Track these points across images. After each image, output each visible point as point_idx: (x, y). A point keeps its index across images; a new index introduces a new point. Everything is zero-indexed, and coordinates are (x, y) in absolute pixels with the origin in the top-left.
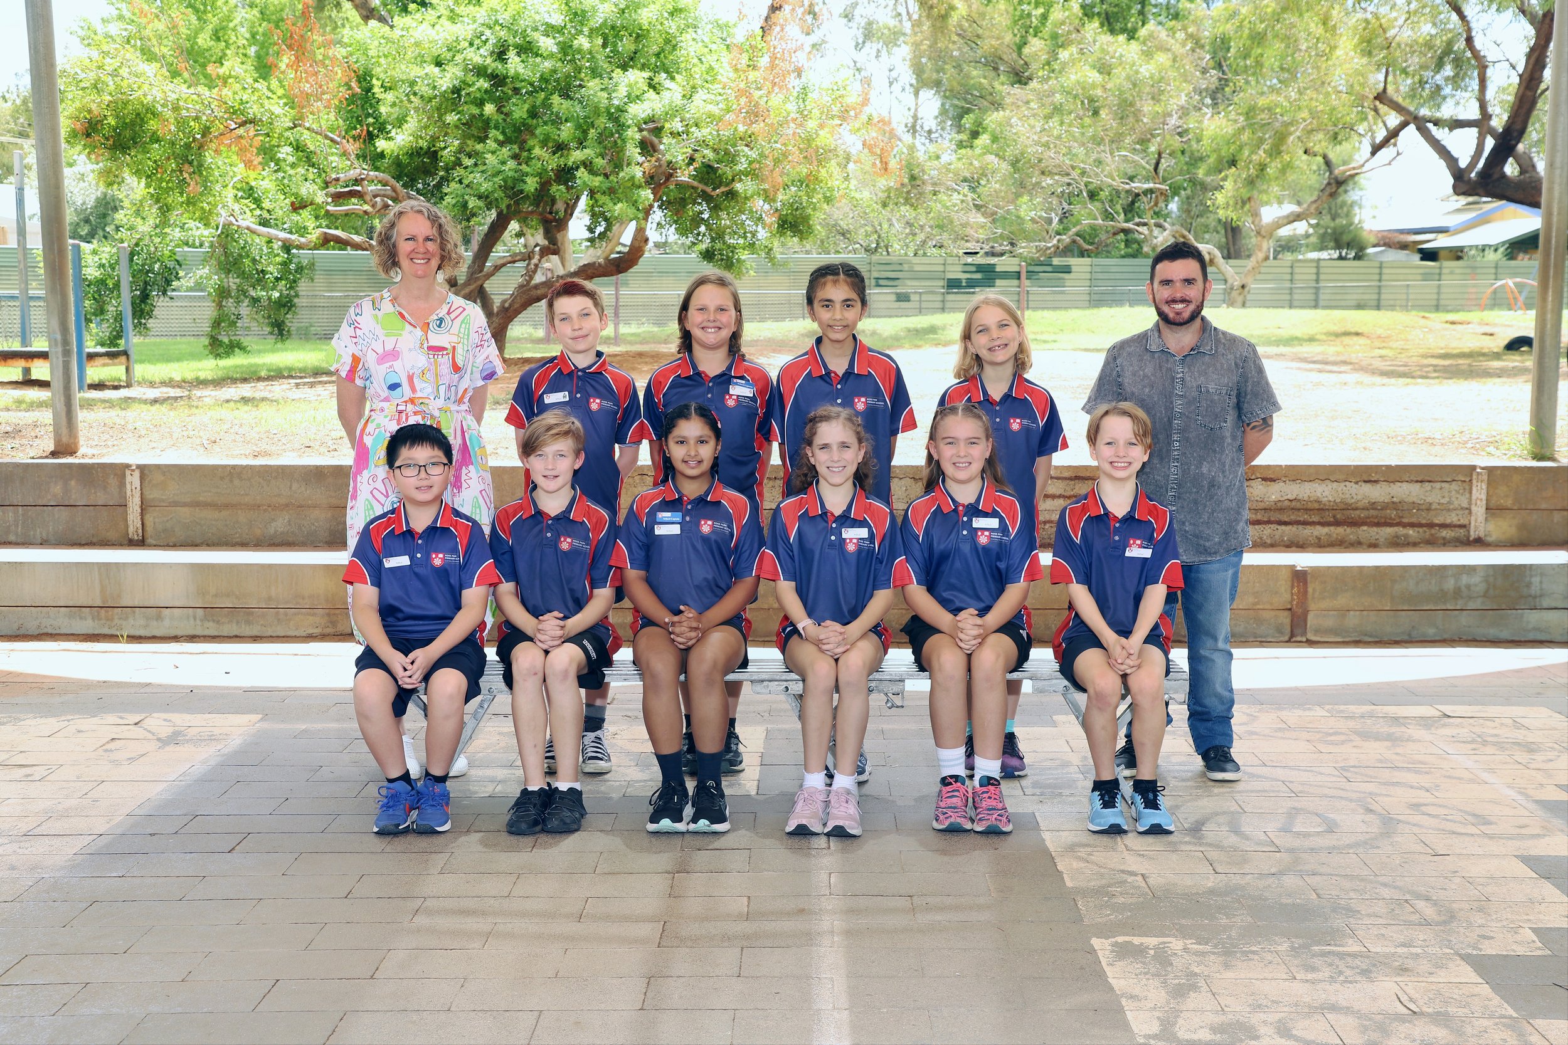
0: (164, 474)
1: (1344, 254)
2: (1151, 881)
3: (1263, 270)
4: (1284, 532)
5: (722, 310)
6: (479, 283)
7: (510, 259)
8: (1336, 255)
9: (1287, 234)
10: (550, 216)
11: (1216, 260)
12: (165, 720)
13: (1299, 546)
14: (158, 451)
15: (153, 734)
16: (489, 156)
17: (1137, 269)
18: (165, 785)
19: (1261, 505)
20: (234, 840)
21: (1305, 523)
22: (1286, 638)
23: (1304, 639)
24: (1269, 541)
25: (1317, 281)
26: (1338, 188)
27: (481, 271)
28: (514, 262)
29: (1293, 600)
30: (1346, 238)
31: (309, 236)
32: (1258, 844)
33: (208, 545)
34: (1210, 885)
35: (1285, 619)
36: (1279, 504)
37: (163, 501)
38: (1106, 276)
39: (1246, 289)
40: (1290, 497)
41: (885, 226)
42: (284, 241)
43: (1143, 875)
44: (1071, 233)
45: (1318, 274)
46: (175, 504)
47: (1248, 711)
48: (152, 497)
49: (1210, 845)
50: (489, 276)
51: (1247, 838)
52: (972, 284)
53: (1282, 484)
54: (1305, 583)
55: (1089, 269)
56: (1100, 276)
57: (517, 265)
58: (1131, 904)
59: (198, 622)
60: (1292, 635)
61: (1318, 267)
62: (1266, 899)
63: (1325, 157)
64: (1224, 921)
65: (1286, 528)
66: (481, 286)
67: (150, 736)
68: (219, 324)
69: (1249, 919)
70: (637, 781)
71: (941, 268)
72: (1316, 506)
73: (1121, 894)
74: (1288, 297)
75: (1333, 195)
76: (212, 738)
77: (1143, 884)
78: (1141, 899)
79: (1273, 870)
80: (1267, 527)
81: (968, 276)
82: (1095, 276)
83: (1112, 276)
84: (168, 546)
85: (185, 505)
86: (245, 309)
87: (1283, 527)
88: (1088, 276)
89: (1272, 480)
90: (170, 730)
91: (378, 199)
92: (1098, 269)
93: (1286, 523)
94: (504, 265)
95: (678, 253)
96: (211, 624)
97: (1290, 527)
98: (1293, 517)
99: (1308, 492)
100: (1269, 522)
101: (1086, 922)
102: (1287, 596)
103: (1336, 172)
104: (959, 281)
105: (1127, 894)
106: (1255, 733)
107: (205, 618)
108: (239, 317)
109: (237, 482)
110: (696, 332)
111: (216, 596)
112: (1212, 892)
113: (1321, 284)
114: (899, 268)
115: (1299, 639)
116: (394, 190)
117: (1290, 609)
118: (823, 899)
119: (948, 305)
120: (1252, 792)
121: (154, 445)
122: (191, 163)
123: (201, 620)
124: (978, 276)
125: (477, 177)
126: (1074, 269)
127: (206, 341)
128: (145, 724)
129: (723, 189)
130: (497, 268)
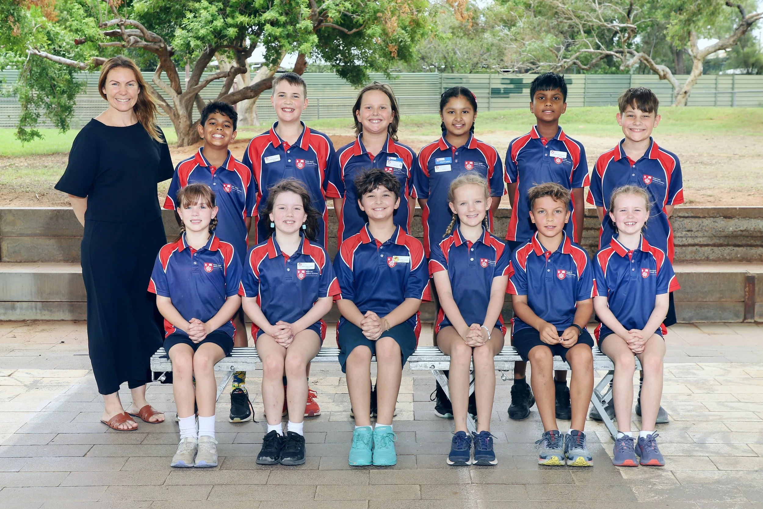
0: (14, 215)
1: (750, 71)
2: (677, 475)
3: (698, 82)
4: (738, 251)
5: (383, 108)
6: (196, 91)
7: (216, 76)
8: (745, 72)
9: (712, 58)
10: (240, 48)
11: (667, 76)
12: (27, 373)
13: (748, 260)
14: (8, 201)
15: (21, 382)
16: (202, 11)
17: (616, 81)
18: (35, 414)
19: (723, 234)
20: (85, 449)
21: (751, 246)
22: (741, 320)
23: (753, 321)
24: (728, 258)
25: (733, 88)
26: (748, 27)
27: (197, 84)
28: (218, 78)
29: (745, 295)
30: (752, 60)
31: (86, 62)
32: (744, 451)
33: (42, 261)
34: (716, 477)
35: (741, 308)
36: (735, 233)
37: (13, 233)
38: (594, 86)
39: (688, 94)
40: (742, 228)
41: (451, 54)
42: (68, 66)
43: (671, 471)
44: (573, 57)
45: (733, 84)
46: (22, 235)
47: (723, 367)
48: (6, 230)
49: (712, 453)
50: (202, 87)
51: (736, 448)
52: (507, 92)
53: (737, 220)
54: (754, 284)
55: (583, 81)
56: (591, 86)
57: (221, 79)
58: (667, 490)
59: (38, 311)
60: (745, 318)
61: (733, 80)
62: (754, 487)
63: (739, 7)
64: (729, 500)
65: (740, 249)
66: (197, 94)
67: (19, 384)
68: (25, 120)
69: (745, 499)
70: (335, 412)
71: (487, 81)
72: (759, 234)
73: (659, 483)
74: (713, 99)
75: (744, 32)
76: (59, 385)
77: (673, 477)
78: (673, 487)
79: (756, 469)
80: (727, 248)
81: (505, 86)
82: (587, 86)
83: (598, 86)
84: (16, 262)
85: (28, 235)
86: (42, 111)
87: (737, 248)
88: (583, 86)
89: (730, 218)
90: (32, 379)
91: (132, 38)
92: (589, 81)
93: (739, 246)
94: (212, 80)
95: (315, 72)
96: (46, 312)
97: (741, 248)
98: (744, 242)
99: (754, 225)
100: (728, 245)
101: (640, 501)
102: (742, 293)
103: (747, 17)
104: (499, 89)
105: (664, 483)
106: (730, 381)
107: (43, 309)
108: (38, 115)
109: (60, 221)
110: (366, 123)
111: (50, 294)
112: (718, 482)
113: (736, 90)
114: (460, 81)
115: (749, 321)
116: (142, 31)
117: (743, 301)
118: (467, 486)
119: (492, 105)
120: (734, 418)
121: (5, 197)
122: (12, 15)
123: (40, 310)
124: (512, 86)
125: (195, 25)
126: (574, 81)
127: (16, 130)
128: (16, 375)
129: (354, 30)
130: (208, 82)
